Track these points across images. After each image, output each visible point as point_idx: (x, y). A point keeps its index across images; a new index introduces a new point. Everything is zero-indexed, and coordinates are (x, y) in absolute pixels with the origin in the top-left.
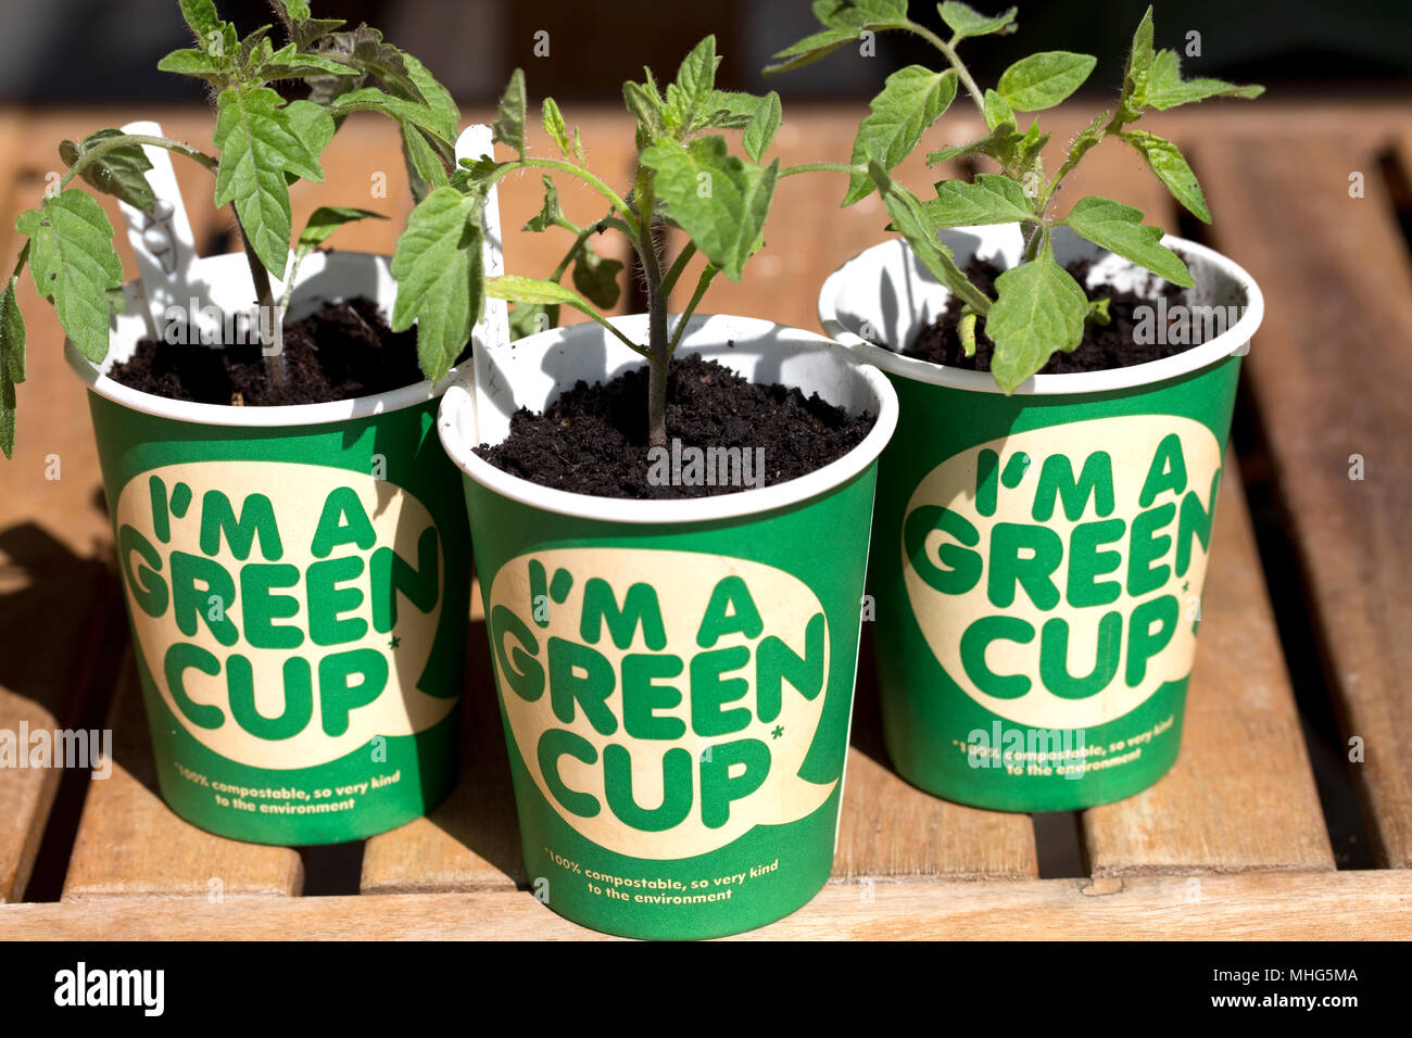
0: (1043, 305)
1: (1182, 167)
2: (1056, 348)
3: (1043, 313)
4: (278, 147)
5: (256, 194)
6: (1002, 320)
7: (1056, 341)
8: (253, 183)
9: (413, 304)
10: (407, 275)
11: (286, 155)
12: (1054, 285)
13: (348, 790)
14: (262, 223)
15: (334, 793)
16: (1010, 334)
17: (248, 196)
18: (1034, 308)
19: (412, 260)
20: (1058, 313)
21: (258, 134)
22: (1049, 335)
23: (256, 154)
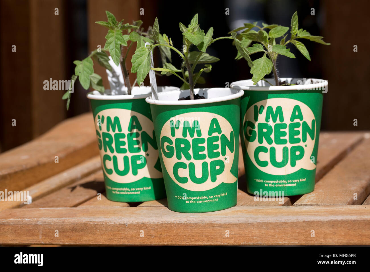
0: (264, 66)
1: (305, 49)
2: (266, 74)
3: (264, 68)
4: (119, 40)
5: (114, 49)
6: (254, 70)
7: (266, 73)
8: (114, 47)
9: (136, 69)
10: (135, 62)
11: (121, 41)
12: (266, 62)
13: (138, 189)
14: (115, 55)
15: (135, 190)
16: (256, 72)
17: (113, 49)
18: (262, 67)
19: (136, 60)
20: (267, 67)
21: (116, 38)
22: (265, 71)
23: (115, 42)
